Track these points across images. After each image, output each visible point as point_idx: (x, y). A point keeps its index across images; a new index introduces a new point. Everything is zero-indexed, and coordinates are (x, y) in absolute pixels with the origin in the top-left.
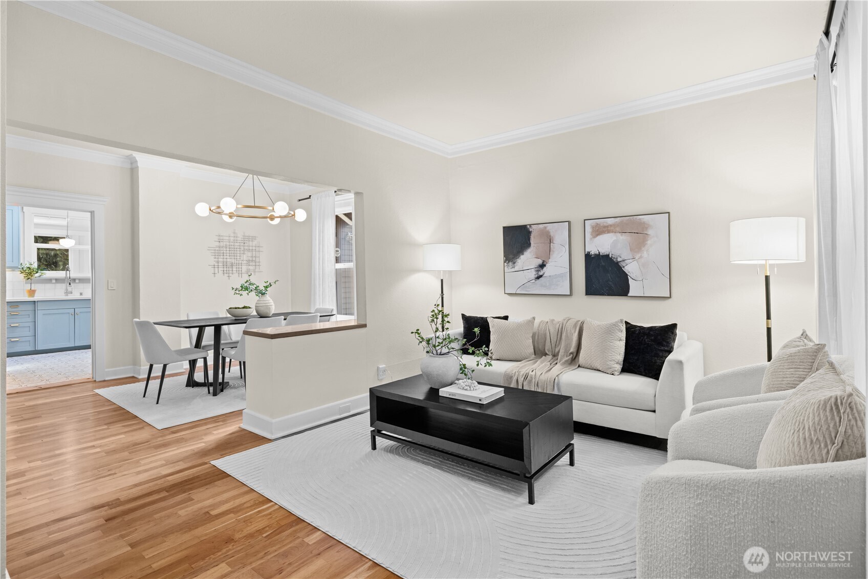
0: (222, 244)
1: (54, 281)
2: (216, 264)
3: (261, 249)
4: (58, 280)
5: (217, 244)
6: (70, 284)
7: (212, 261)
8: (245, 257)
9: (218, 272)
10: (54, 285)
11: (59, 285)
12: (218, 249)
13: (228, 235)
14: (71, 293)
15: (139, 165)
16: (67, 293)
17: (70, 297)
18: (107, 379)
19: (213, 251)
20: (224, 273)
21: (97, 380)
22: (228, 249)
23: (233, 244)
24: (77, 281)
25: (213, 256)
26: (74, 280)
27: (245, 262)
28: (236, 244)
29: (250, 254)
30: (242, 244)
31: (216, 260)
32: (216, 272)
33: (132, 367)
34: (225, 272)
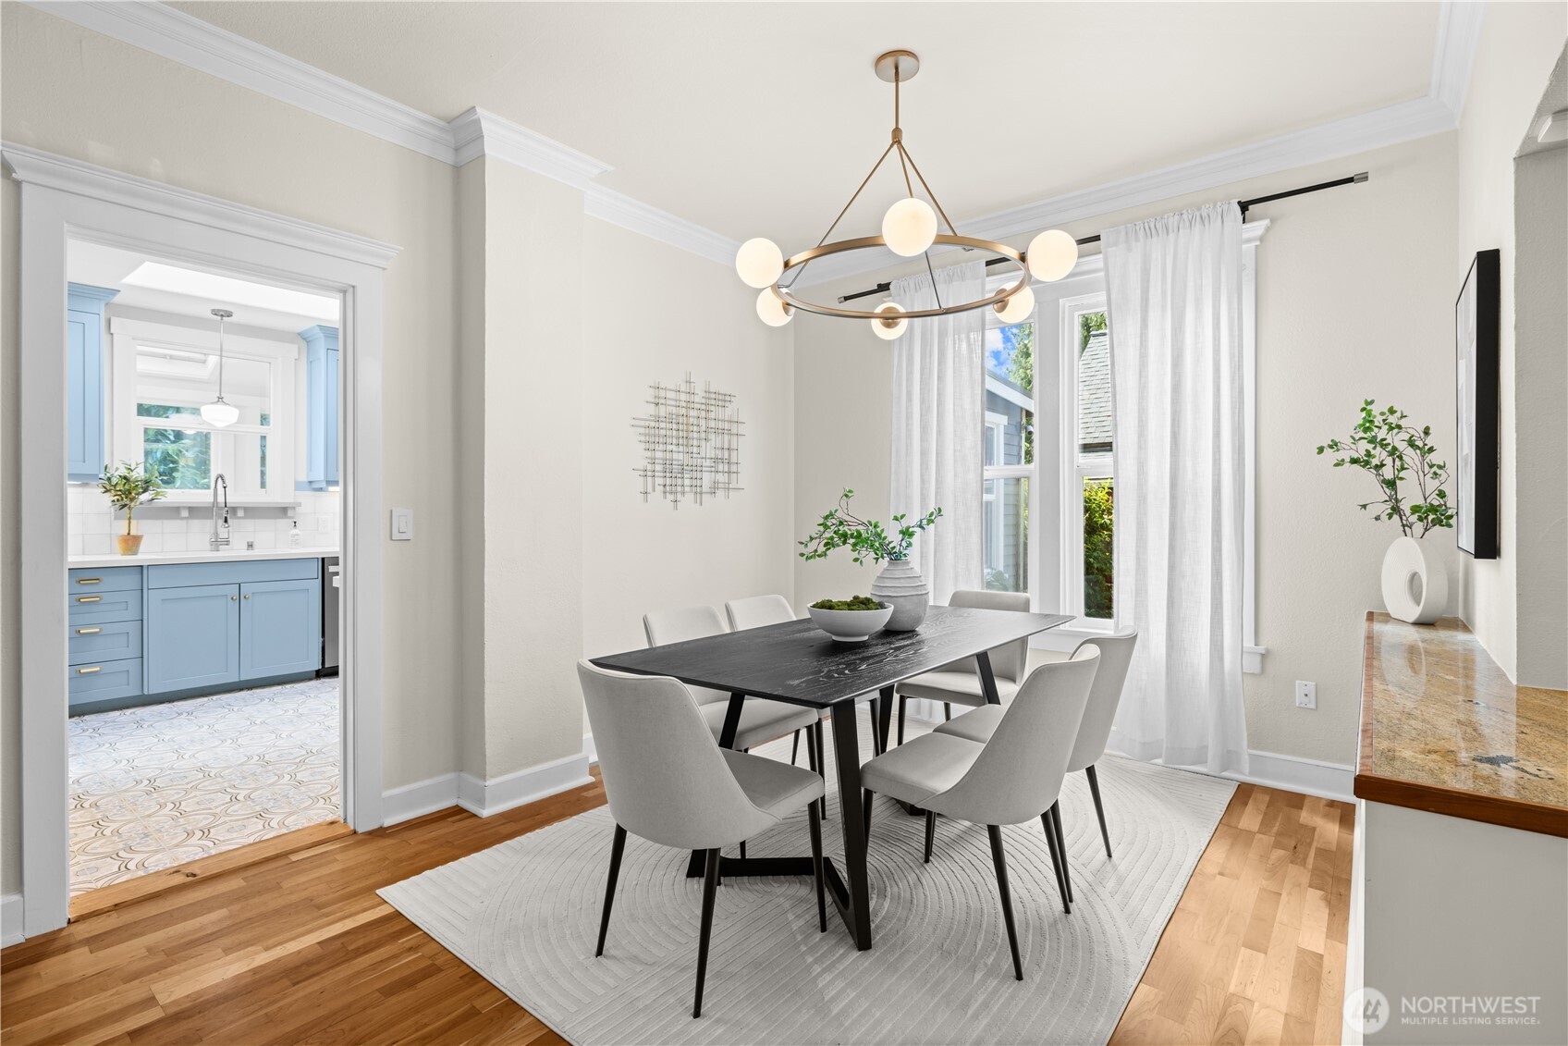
0: (662, 411)
1: (185, 513)
2: (649, 467)
3: (742, 429)
4: (195, 511)
5: (651, 409)
6: (226, 521)
7: (640, 458)
8: (709, 450)
9: (654, 491)
10: (184, 522)
11: (196, 524)
12: (653, 424)
13: (673, 388)
14: (227, 543)
15: (487, 151)
16: (217, 543)
17: (224, 554)
18: (388, 822)
19: (642, 430)
20: (665, 492)
21: (360, 830)
22: (674, 426)
23: (683, 411)
24: (240, 513)
25: (643, 445)
26: (234, 510)
27: (708, 463)
28: (692, 413)
29: (715, 440)
30: (703, 414)
31: (649, 454)
32: (650, 490)
33: (451, 776)
34: (668, 488)
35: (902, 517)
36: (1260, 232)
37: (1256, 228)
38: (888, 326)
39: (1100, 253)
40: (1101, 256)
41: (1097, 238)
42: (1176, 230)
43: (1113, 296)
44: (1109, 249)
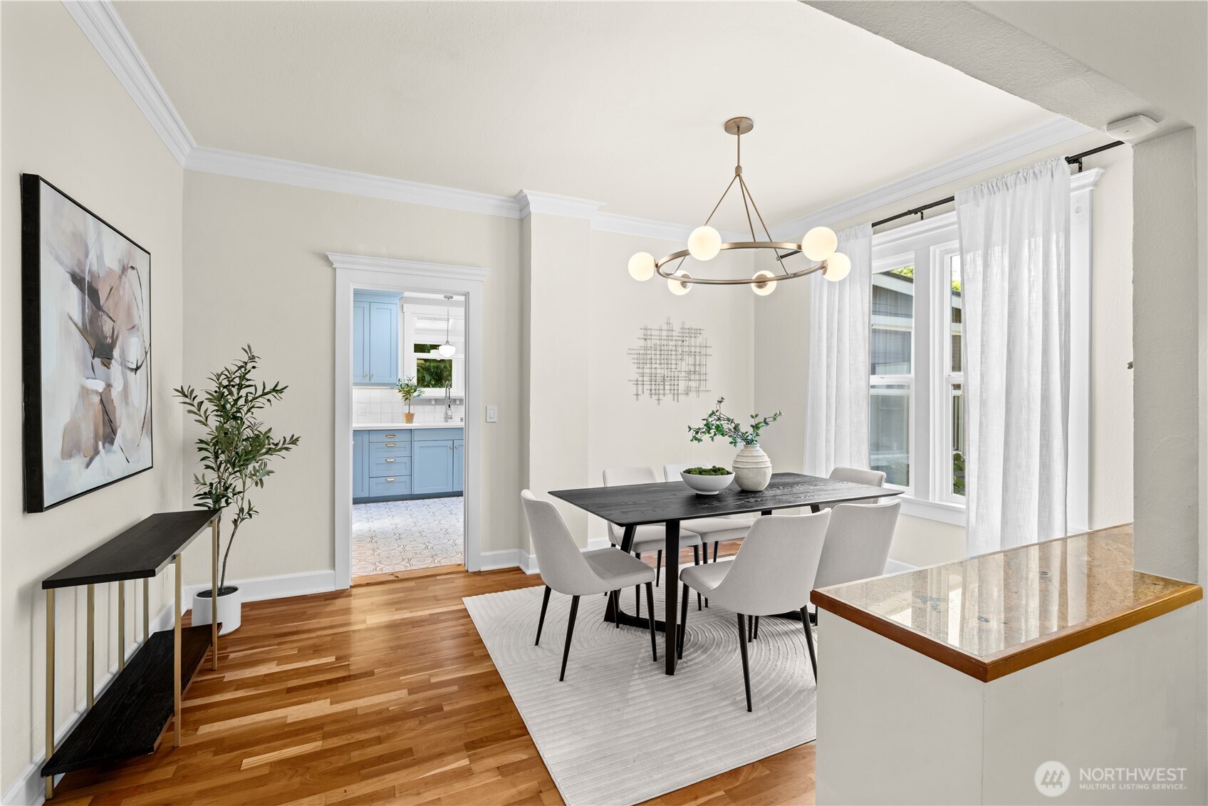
0: (649, 343)
1: (433, 402)
2: (640, 379)
3: (709, 351)
4: (438, 401)
5: (642, 343)
6: (449, 407)
7: (634, 373)
8: (684, 366)
9: (643, 393)
10: (433, 407)
11: (438, 407)
12: (643, 352)
13: (658, 328)
14: (451, 418)
15: (531, 211)
16: (447, 418)
17: (451, 424)
18: (483, 569)
19: (636, 356)
20: (651, 394)
21: (470, 571)
22: (658, 352)
23: (665, 342)
24: (458, 402)
25: (636, 365)
26: (455, 400)
27: (683, 374)
28: (671, 343)
29: (691, 360)
30: (680, 343)
31: (640, 371)
32: (640, 392)
33: (516, 550)
34: (653, 392)
35: (756, 416)
36: (1092, 179)
37: (1089, 175)
38: (760, 287)
39: (954, 210)
40: (955, 212)
41: (952, 199)
42: (1013, 186)
43: (964, 243)
44: (961, 207)
